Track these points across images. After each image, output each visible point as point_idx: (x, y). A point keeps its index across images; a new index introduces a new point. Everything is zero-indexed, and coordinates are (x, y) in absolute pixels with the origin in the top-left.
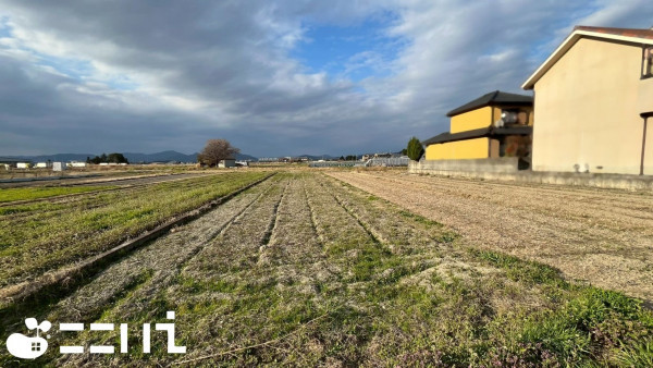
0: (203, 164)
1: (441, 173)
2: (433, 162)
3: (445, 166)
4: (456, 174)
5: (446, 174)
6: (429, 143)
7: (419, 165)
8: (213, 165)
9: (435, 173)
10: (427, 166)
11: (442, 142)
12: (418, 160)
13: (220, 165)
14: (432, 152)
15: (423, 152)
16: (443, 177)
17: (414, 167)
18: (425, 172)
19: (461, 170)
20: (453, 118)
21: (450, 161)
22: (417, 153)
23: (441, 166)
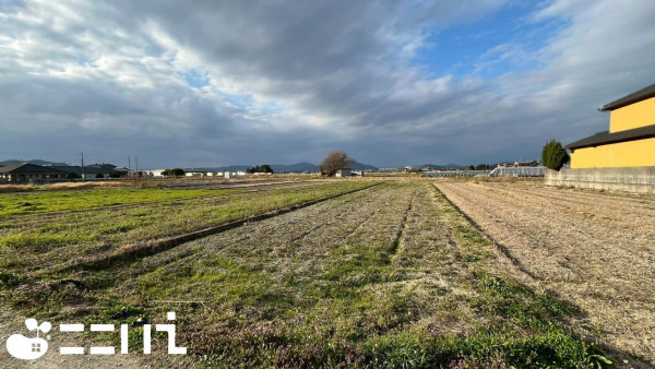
0: (323, 174)
1: (591, 186)
2: (579, 171)
3: (597, 177)
4: (615, 187)
5: (599, 187)
6: (573, 149)
7: (560, 176)
8: (332, 174)
9: (583, 185)
10: (571, 177)
11: (595, 145)
12: (558, 169)
13: (337, 175)
14: (579, 158)
15: (566, 159)
16: (593, 191)
17: (553, 178)
18: (568, 184)
19: (623, 183)
20: (614, 113)
21: (604, 170)
22: (558, 158)
23: (590, 177)
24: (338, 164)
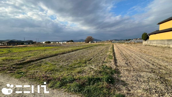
0: (86, 42)
1: (153, 45)
2: (151, 41)
3: (155, 42)
4: (159, 45)
5: (155, 45)
6: (150, 35)
9: (151, 45)
10: (149, 42)
11: (155, 34)
12: (146, 40)
13: (89, 42)
14: (151, 37)
15: (148, 38)
17: (145, 43)
18: (148, 44)
19: (161, 44)
20: (161, 25)
21: (157, 41)
22: (146, 37)
23: (154, 42)
24: (90, 40)
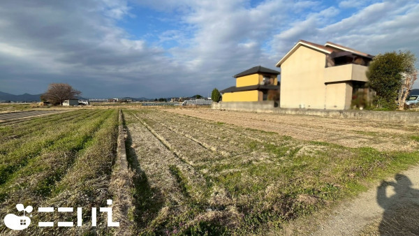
0: (46, 103)
1: (232, 109)
2: (227, 103)
3: (235, 105)
4: (242, 110)
5: (235, 110)
6: (223, 93)
7: (219, 105)
8: (58, 103)
9: (229, 109)
10: (223, 105)
11: (232, 92)
12: (218, 102)
13: (64, 104)
14: (226, 97)
15: (221, 97)
17: (215, 106)
18: (222, 109)
19: (244, 107)
20: (238, 79)
21: (237, 103)
22: (217, 98)
23: (232, 105)
